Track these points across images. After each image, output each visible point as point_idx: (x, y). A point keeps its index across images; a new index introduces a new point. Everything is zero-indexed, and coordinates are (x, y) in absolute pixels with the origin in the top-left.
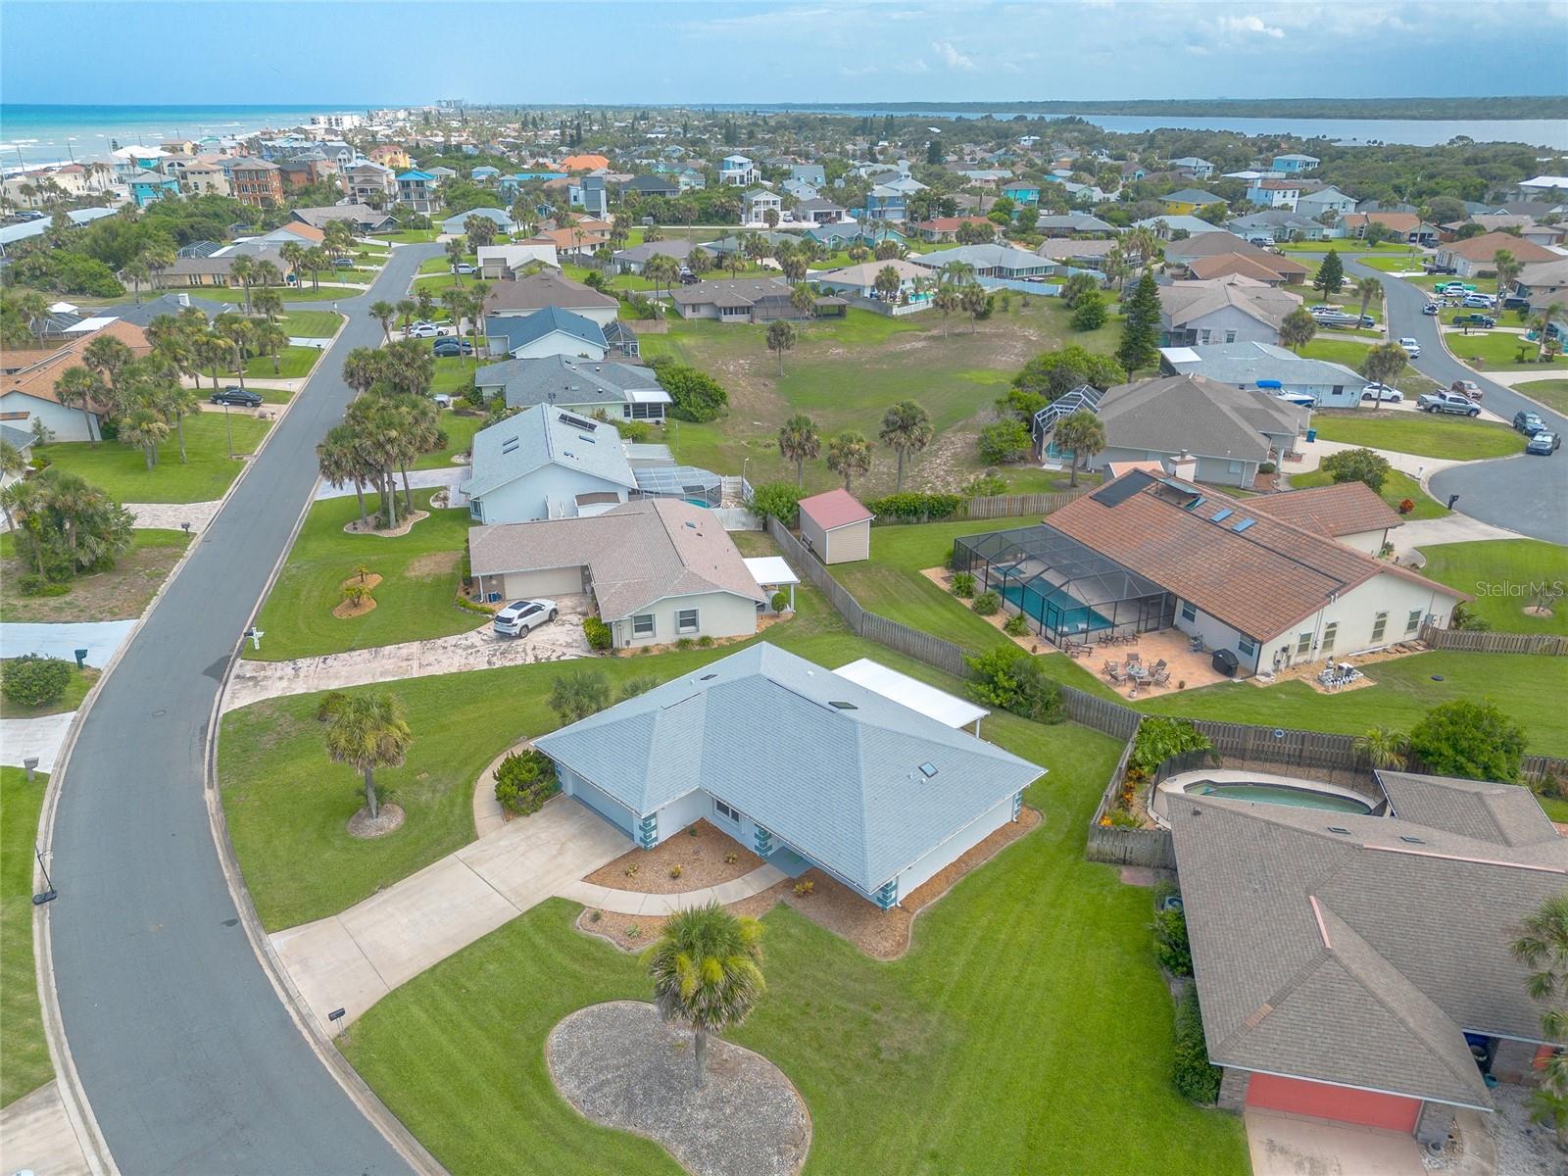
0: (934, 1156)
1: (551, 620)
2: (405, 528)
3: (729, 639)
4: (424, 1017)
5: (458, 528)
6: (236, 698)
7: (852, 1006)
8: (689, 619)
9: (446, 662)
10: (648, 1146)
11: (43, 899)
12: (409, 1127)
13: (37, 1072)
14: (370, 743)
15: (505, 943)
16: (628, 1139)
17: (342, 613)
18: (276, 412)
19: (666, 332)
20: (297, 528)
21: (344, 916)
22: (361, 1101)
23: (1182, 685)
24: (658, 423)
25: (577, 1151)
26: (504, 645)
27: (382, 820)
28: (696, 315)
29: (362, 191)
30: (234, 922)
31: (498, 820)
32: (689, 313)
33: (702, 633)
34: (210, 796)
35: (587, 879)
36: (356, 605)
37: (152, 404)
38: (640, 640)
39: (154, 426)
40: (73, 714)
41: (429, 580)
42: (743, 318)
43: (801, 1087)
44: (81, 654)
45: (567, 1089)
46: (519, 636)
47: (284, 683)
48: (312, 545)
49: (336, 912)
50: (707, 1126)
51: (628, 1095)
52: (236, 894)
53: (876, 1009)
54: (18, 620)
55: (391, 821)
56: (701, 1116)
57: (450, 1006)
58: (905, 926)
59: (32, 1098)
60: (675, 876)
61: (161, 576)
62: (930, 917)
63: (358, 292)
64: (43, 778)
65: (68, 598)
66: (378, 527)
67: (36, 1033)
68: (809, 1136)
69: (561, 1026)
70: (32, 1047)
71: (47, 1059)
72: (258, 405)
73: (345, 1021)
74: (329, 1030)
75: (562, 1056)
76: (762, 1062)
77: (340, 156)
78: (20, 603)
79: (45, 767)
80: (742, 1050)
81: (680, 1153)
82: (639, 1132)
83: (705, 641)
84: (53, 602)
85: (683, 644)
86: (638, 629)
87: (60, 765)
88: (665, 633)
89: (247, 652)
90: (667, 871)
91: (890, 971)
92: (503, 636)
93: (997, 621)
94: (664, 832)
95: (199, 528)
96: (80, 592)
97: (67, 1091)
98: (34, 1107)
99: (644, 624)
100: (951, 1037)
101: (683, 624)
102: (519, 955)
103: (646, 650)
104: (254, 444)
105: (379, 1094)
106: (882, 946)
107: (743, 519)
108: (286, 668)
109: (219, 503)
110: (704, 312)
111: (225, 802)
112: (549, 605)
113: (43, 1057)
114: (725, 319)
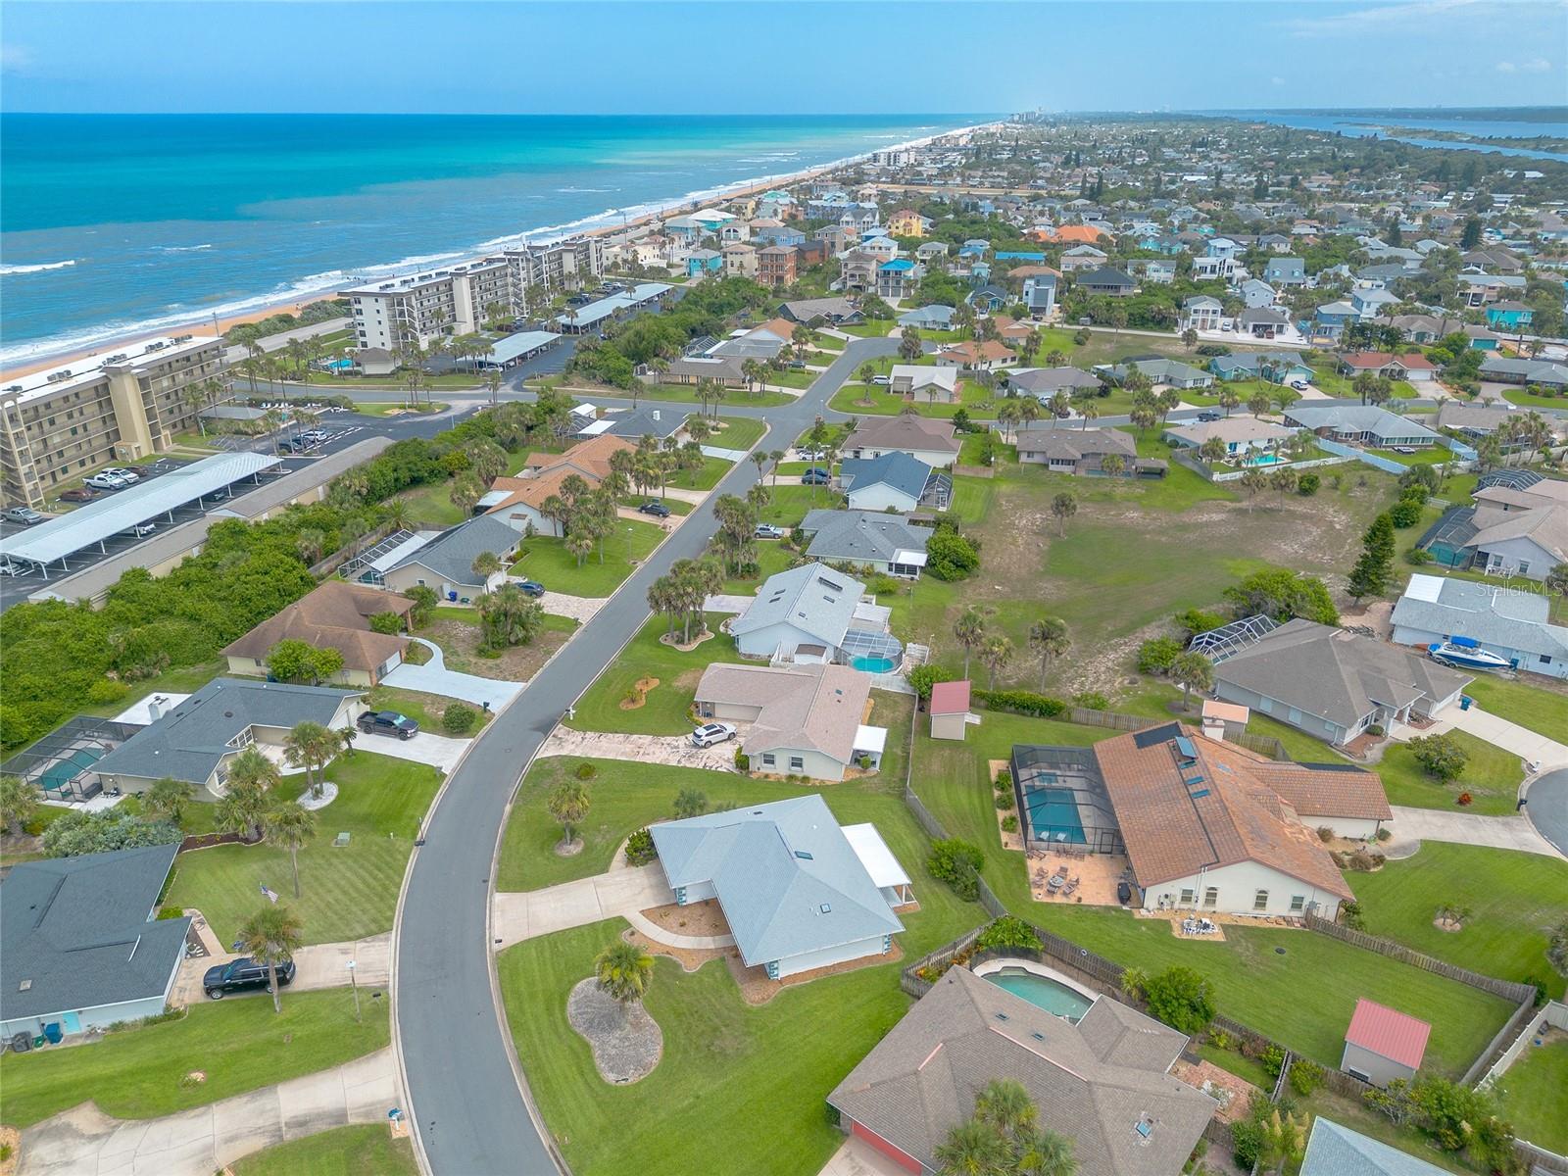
0: (698, 1097)
1: (729, 739)
2: (694, 645)
3: (822, 781)
4: (534, 954)
5: (724, 653)
6: (547, 750)
7: (716, 1020)
8: (797, 763)
9: (658, 753)
10: (586, 1046)
11: (418, 844)
12: (505, 1000)
13: (387, 926)
14: (565, 808)
15: (586, 932)
16: (581, 1040)
17: (623, 706)
18: (675, 522)
19: (991, 477)
20: (637, 630)
21: (529, 894)
22: (493, 984)
23: (1080, 899)
24: (912, 579)
25: (560, 1037)
26: (694, 750)
27: (572, 847)
28: (1030, 460)
29: (852, 276)
30: (485, 881)
31: (622, 865)
32: (1023, 458)
33: (806, 774)
34: (508, 808)
35: (642, 912)
36: (633, 701)
37: (586, 527)
38: (767, 769)
39: (584, 543)
40: (472, 740)
41: (682, 691)
42: (1067, 469)
43: (665, 1048)
44: (486, 704)
45: (571, 1009)
46: (704, 747)
47: (573, 747)
48: (638, 647)
49: (528, 891)
50: (614, 1047)
51: (591, 1022)
52: (494, 867)
53: (727, 1026)
54: (468, 673)
55: (574, 849)
56: (614, 1042)
57: (547, 954)
58: (774, 991)
59: (381, 936)
60: (683, 925)
61: (549, 653)
62: (789, 992)
63: (792, 398)
64: (444, 776)
65: (498, 661)
66: (677, 642)
67: (392, 909)
68: (653, 1068)
69: (585, 981)
70: (389, 914)
71: (392, 921)
72: (665, 516)
73: (502, 946)
74: (496, 947)
75: (577, 993)
76: (658, 1030)
77: (865, 219)
78: (473, 660)
79: (446, 771)
80: (652, 1021)
81: (597, 1053)
82: (587, 1039)
83: (806, 779)
84: (490, 662)
85: (791, 777)
86: (766, 762)
87: (453, 770)
88: (781, 768)
89: (566, 721)
90: (681, 921)
91: (748, 1011)
92: (696, 745)
93: (1001, 815)
94: (691, 898)
95: (584, 620)
96: (506, 659)
97: (394, 936)
98: (381, 940)
99: (769, 760)
100: (750, 1052)
101: (793, 765)
102: (588, 941)
103: (767, 776)
104: (648, 553)
105: (501, 982)
106: (753, 996)
107: (903, 685)
108: (577, 736)
109: (606, 600)
110: (1037, 459)
111: (512, 813)
112: (730, 728)
113: (390, 920)
114: (1052, 467)
